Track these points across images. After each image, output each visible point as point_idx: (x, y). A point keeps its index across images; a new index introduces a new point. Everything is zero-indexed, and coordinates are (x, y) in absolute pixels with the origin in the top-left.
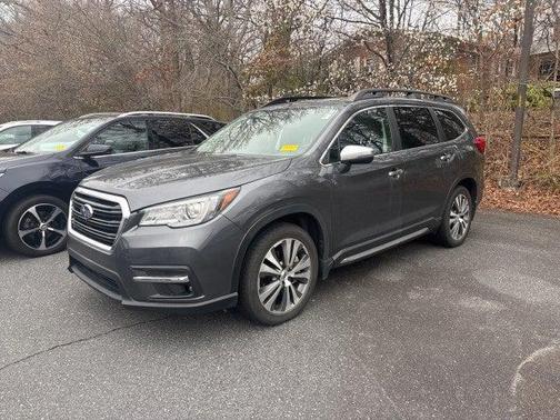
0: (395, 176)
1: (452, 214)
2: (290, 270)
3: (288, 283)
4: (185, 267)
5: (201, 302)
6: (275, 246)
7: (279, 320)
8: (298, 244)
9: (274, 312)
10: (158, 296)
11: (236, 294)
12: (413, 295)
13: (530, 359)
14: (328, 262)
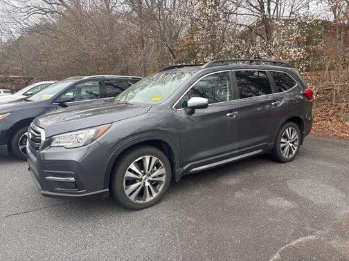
0: (231, 116)
1: (283, 140)
2: (149, 175)
3: (147, 184)
4: (73, 173)
5: (83, 193)
6: (137, 160)
7: (141, 207)
8: (154, 159)
9: (137, 201)
10: (59, 189)
11: (108, 189)
12: (238, 195)
13: (293, 243)
14: (179, 171)
